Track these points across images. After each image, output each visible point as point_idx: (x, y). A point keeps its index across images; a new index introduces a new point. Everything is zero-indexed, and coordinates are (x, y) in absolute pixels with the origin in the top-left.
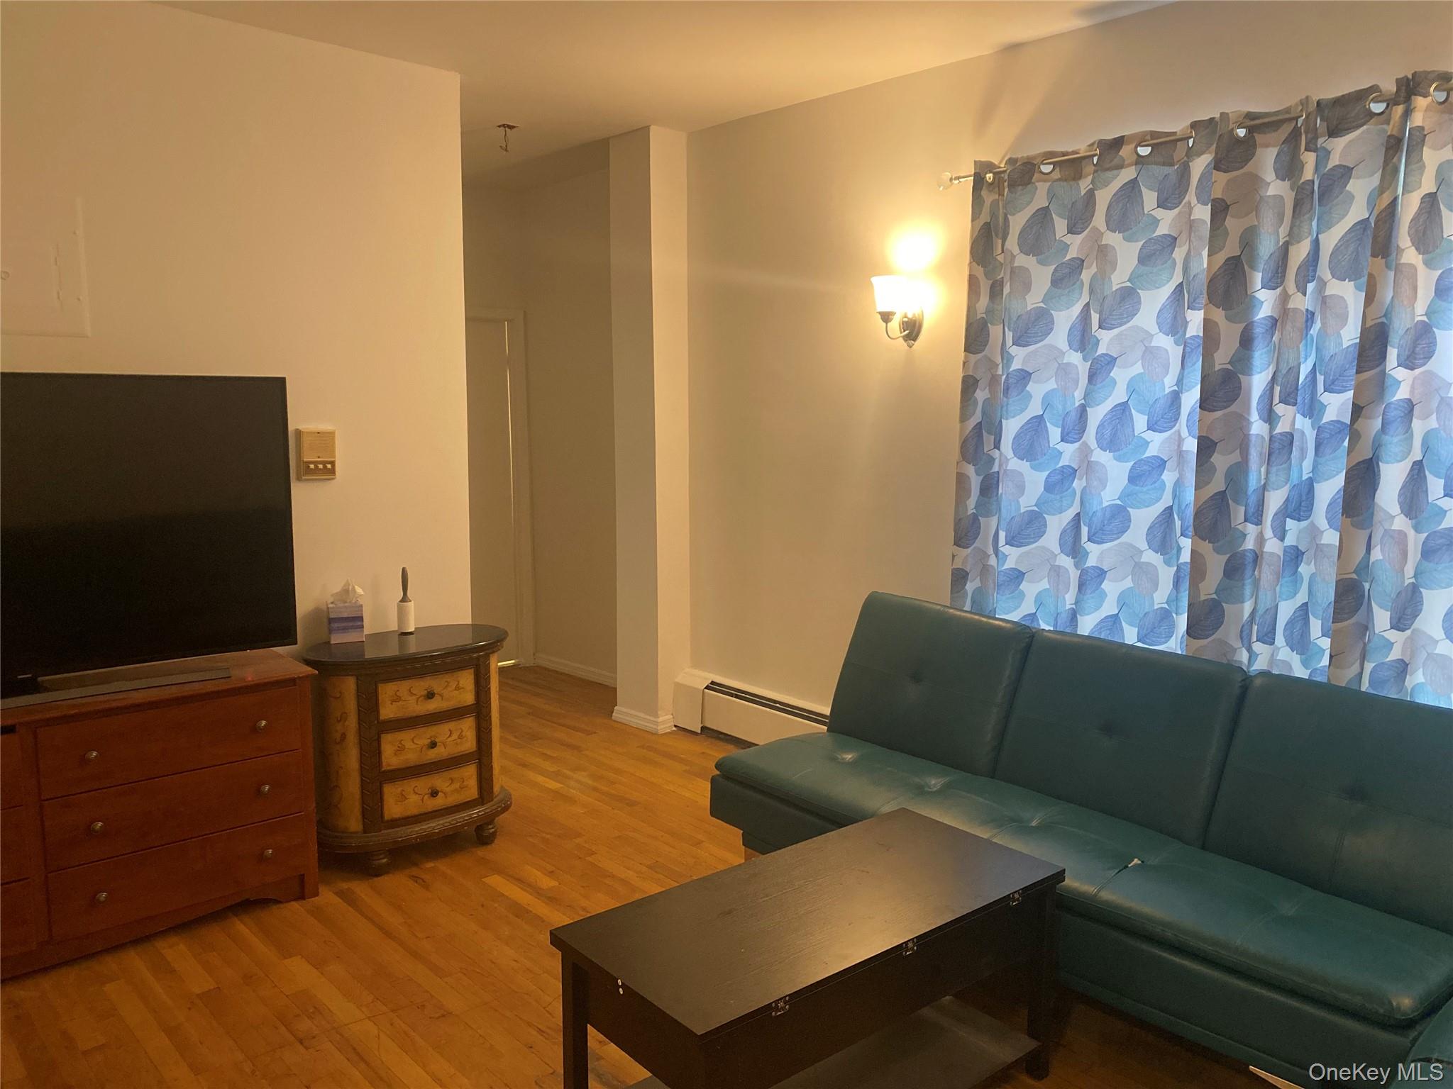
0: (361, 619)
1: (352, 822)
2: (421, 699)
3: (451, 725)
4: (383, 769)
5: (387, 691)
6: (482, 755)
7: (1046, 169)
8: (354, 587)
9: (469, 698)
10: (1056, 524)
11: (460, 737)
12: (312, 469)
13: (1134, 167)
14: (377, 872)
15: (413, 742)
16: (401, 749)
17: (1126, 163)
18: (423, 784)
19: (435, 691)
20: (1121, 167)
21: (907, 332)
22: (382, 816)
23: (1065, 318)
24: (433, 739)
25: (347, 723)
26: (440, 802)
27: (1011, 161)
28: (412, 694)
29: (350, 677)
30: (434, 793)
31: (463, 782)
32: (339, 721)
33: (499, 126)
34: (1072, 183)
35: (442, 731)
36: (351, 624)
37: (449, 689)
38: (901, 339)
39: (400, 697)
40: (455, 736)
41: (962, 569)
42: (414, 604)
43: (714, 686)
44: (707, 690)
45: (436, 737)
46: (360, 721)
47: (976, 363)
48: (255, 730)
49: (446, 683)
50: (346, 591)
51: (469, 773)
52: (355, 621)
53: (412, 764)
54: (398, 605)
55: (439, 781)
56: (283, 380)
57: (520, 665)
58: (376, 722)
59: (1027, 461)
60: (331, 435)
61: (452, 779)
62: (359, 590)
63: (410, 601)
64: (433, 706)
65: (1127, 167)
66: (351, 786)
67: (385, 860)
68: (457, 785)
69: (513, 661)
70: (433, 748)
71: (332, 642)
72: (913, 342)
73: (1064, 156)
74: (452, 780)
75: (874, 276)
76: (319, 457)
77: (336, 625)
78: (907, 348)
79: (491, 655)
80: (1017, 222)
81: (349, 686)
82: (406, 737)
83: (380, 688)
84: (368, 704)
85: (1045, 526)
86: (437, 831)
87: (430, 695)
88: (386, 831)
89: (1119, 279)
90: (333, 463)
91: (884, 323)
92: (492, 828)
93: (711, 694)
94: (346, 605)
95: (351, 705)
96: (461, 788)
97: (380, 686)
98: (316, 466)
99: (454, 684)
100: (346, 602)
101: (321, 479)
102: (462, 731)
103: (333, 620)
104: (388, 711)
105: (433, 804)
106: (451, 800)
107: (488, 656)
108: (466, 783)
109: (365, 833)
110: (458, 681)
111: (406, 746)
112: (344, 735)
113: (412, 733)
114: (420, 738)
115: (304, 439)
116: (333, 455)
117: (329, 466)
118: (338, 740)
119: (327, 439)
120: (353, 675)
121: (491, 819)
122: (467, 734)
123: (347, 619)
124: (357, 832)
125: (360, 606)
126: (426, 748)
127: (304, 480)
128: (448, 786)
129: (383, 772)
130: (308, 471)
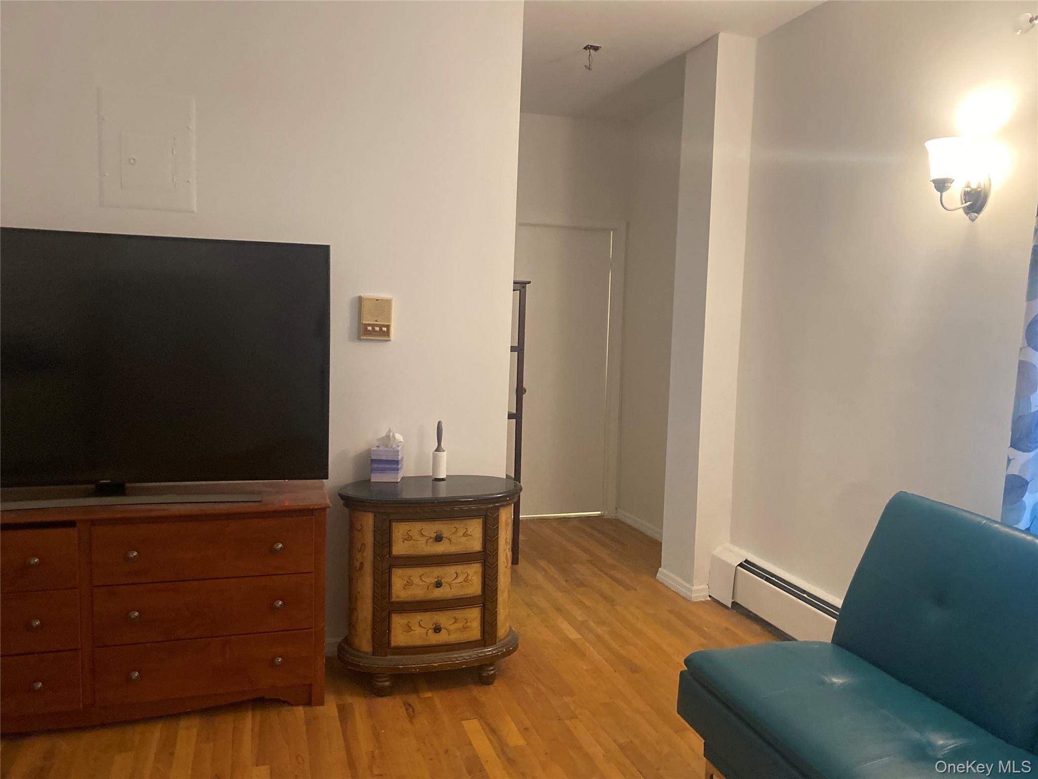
0: (397, 462)
1: (364, 642)
2: (431, 541)
3: (459, 568)
4: (392, 600)
5: (400, 530)
6: (487, 599)
8: (394, 434)
9: (476, 545)
12: (369, 330)
14: (380, 693)
15: (421, 579)
16: (409, 584)
18: (428, 619)
19: (444, 536)
21: (968, 204)
22: (389, 643)
24: (439, 579)
25: (365, 554)
26: (442, 638)
28: (422, 535)
29: (369, 513)
30: (437, 630)
31: (467, 622)
32: (359, 551)
33: (585, 47)
35: (449, 573)
36: (388, 466)
37: (458, 535)
38: (961, 211)
39: (411, 537)
40: (460, 579)
41: (1020, 477)
42: (447, 452)
43: (747, 565)
44: (739, 568)
45: (442, 578)
46: (375, 554)
48: (273, 551)
49: (454, 529)
50: (388, 437)
51: (474, 614)
52: (393, 464)
53: (418, 599)
54: (433, 453)
55: (443, 618)
56: (327, 248)
57: (604, 516)
58: (388, 556)
60: (388, 302)
61: (455, 618)
62: (399, 437)
63: (444, 451)
64: (442, 548)
66: (365, 611)
67: (387, 683)
68: (459, 625)
69: (599, 513)
70: (437, 587)
71: (372, 481)
72: (976, 214)
74: (456, 620)
75: (927, 140)
76: (376, 321)
77: (375, 466)
78: (967, 221)
79: (501, 508)
81: (368, 521)
82: (415, 573)
84: (384, 540)
86: (437, 665)
87: (439, 539)
88: (391, 657)
90: (388, 327)
91: (939, 193)
92: (492, 670)
93: (743, 572)
94: (387, 449)
95: (369, 538)
96: (465, 628)
97: (394, 524)
98: (373, 329)
99: (461, 533)
100: (387, 446)
101: (376, 340)
102: (468, 575)
103: (373, 461)
104: (400, 548)
105: (435, 639)
106: (454, 638)
107: (498, 508)
108: (469, 624)
109: (373, 655)
110: (467, 529)
111: (415, 582)
112: (362, 564)
113: (421, 571)
114: (428, 577)
115: (366, 307)
116: (389, 319)
117: (385, 329)
118: (358, 568)
119: (384, 306)
120: (372, 512)
121: (492, 661)
122: (473, 578)
123: (384, 461)
124: (367, 653)
125: (397, 451)
126: (432, 587)
127: (362, 340)
128: (451, 625)
129: (393, 603)
130: (366, 332)
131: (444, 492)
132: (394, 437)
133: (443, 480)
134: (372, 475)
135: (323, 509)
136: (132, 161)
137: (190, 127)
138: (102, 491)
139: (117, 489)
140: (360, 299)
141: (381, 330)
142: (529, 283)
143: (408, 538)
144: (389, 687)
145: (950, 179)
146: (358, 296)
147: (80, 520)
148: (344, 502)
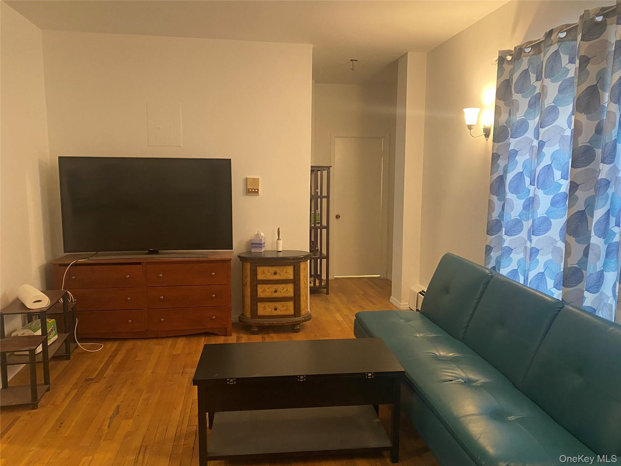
1: (248, 314)
2: (272, 274)
3: (284, 285)
5: (260, 270)
6: (296, 298)
7: (528, 50)
8: (260, 233)
9: (291, 277)
10: (527, 225)
12: (250, 191)
13: (557, 44)
14: (253, 333)
15: (269, 289)
16: (264, 291)
17: (554, 42)
18: (273, 305)
19: (277, 272)
20: (551, 45)
21: (485, 133)
22: (257, 314)
23: (533, 123)
25: (247, 279)
26: (278, 313)
27: (515, 48)
28: (269, 272)
29: (248, 263)
30: (276, 309)
31: (288, 307)
32: (245, 278)
33: (351, 60)
34: (538, 55)
35: (280, 287)
36: (258, 246)
37: (283, 272)
38: (484, 136)
39: (265, 272)
40: (285, 290)
41: (489, 246)
43: (423, 292)
44: (419, 294)
45: (277, 289)
46: (251, 279)
47: (498, 147)
48: (211, 275)
49: (282, 270)
50: (258, 234)
51: (291, 304)
53: (267, 297)
54: (277, 241)
55: (278, 305)
56: (230, 160)
57: (381, 277)
58: (256, 280)
59: (515, 194)
60: (258, 179)
61: (283, 305)
62: (262, 234)
63: (281, 240)
64: (277, 277)
65: (554, 44)
66: (248, 301)
67: (256, 329)
68: (285, 308)
69: (379, 276)
70: (276, 293)
71: (252, 251)
72: (487, 138)
73: (535, 42)
75: (465, 108)
76: (253, 187)
77: (253, 245)
78: (486, 141)
79: (301, 262)
80: (515, 77)
81: (248, 265)
82: (267, 287)
83: (258, 269)
84: (254, 273)
85: (523, 226)
86: (275, 323)
87: (275, 273)
88: (258, 319)
89: (548, 102)
90: (258, 189)
91: (470, 130)
92: (299, 327)
93: (421, 296)
94: (257, 239)
95: (248, 272)
96: (287, 310)
97: (258, 267)
98: (252, 190)
99: (285, 271)
100: (258, 238)
101: (254, 195)
102: (288, 289)
103: (252, 244)
104: (260, 277)
105: (275, 313)
106: (282, 313)
107: (300, 262)
109: (251, 318)
110: (287, 270)
111: (266, 290)
112: (246, 283)
113: (269, 286)
114: (271, 288)
115: (248, 181)
116: (258, 187)
117: (256, 190)
118: (245, 284)
119: (256, 181)
120: (250, 262)
121: (298, 323)
122: (290, 290)
123: (256, 244)
124: (249, 318)
125: (261, 240)
126: (273, 292)
127: (248, 195)
128: (281, 308)
129: (258, 298)
130: (249, 192)
131: (281, 255)
132: (260, 234)
133: (280, 251)
134: (252, 249)
135: (230, 260)
136: (159, 128)
137: (180, 114)
138: (151, 253)
139: (156, 252)
140: (247, 178)
141: (255, 191)
142: (331, 166)
143: (263, 273)
144: (257, 331)
145: (473, 125)
146: (245, 177)
147: (143, 262)
148: (239, 259)
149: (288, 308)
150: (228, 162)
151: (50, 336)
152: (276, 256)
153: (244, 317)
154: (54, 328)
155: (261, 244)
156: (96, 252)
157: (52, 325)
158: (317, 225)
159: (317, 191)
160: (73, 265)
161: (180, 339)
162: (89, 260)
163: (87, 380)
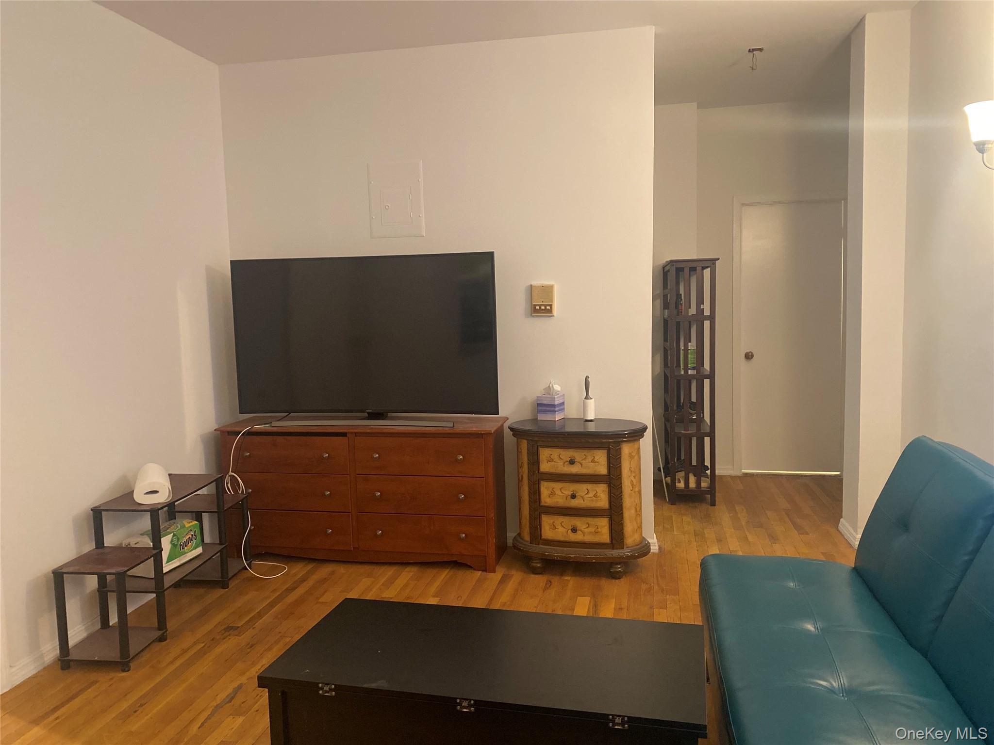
1: (526, 534)
2: (566, 463)
3: (589, 486)
4: (542, 504)
5: (544, 454)
6: (615, 513)
8: (552, 385)
9: (603, 470)
11: (595, 496)
12: (537, 309)
14: (535, 571)
15: (561, 491)
16: (552, 494)
18: (567, 521)
19: (575, 460)
22: (541, 535)
24: (575, 493)
25: (523, 470)
26: (578, 537)
28: (560, 459)
29: (524, 440)
30: (574, 530)
31: (598, 528)
32: (521, 467)
33: (749, 50)
35: (582, 488)
36: (548, 409)
37: (587, 461)
39: (553, 459)
40: (591, 494)
42: (595, 401)
45: (577, 492)
46: (529, 470)
48: (456, 460)
49: (585, 456)
50: (549, 387)
51: (603, 524)
53: (559, 505)
54: (583, 400)
55: (579, 522)
56: (492, 253)
58: (538, 472)
60: (551, 287)
61: (588, 523)
62: (557, 388)
63: (590, 399)
64: (574, 469)
66: (526, 510)
67: (539, 565)
68: (592, 529)
69: (838, 473)
70: (573, 498)
71: (538, 419)
74: (589, 525)
75: (968, 103)
76: (543, 302)
77: (540, 408)
79: (623, 443)
81: (524, 444)
82: (557, 486)
83: (540, 452)
84: (535, 462)
86: (573, 556)
87: (572, 462)
88: (542, 546)
90: (551, 306)
91: (980, 154)
92: (619, 568)
94: (548, 396)
95: (523, 458)
96: (596, 533)
97: (540, 449)
98: (540, 308)
99: (590, 459)
100: (550, 395)
101: (544, 316)
102: (597, 492)
103: (539, 405)
104: (545, 467)
105: (573, 537)
106: (588, 538)
107: (619, 443)
108: (599, 530)
109: (531, 543)
110: (594, 457)
111: (557, 493)
112: (522, 477)
113: (562, 485)
114: (566, 490)
115: (534, 291)
116: (552, 300)
117: (548, 307)
118: (520, 480)
119: (547, 290)
120: (526, 439)
121: (617, 560)
122: (601, 495)
123: (545, 406)
124: (527, 541)
125: (555, 398)
126: (569, 497)
127: (533, 316)
128: (585, 529)
129: (542, 506)
130: (535, 311)
131: (591, 428)
132: (553, 387)
133: (591, 421)
134: (538, 415)
136: (387, 207)
137: (420, 180)
140: (531, 285)
141: (546, 308)
142: (718, 259)
144: (539, 568)
146: (530, 284)
147: (349, 432)
148: (512, 433)
149: (599, 531)
150: (489, 257)
151: (186, 548)
152: (582, 430)
153: (521, 541)
154: (195, 536)
155: (554, 406)
156: (288, 414)
157: (191, 530)
158: (690, 372)
159: (702, 308)
160: (246, 433)
161: (408, 569)
162: (271, 426)
163: (229, 629)
